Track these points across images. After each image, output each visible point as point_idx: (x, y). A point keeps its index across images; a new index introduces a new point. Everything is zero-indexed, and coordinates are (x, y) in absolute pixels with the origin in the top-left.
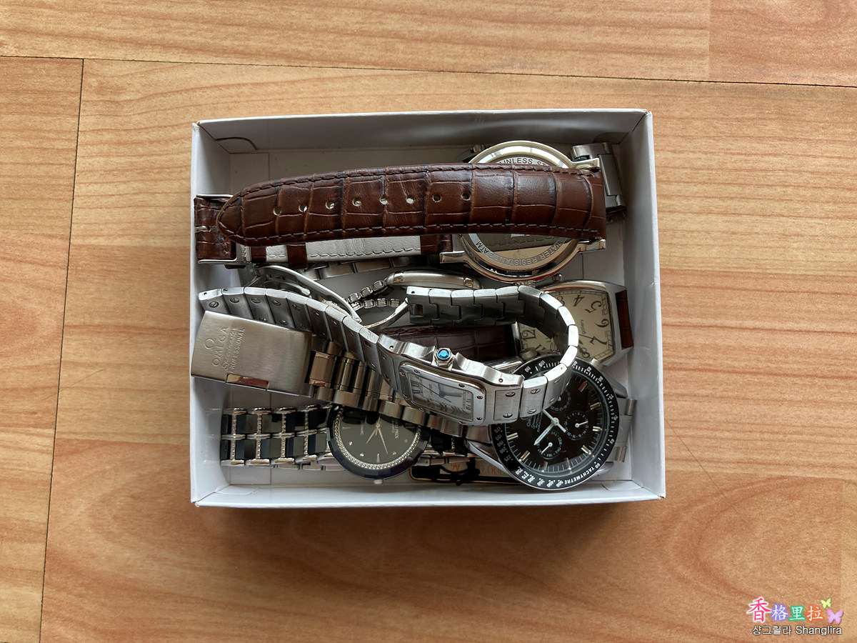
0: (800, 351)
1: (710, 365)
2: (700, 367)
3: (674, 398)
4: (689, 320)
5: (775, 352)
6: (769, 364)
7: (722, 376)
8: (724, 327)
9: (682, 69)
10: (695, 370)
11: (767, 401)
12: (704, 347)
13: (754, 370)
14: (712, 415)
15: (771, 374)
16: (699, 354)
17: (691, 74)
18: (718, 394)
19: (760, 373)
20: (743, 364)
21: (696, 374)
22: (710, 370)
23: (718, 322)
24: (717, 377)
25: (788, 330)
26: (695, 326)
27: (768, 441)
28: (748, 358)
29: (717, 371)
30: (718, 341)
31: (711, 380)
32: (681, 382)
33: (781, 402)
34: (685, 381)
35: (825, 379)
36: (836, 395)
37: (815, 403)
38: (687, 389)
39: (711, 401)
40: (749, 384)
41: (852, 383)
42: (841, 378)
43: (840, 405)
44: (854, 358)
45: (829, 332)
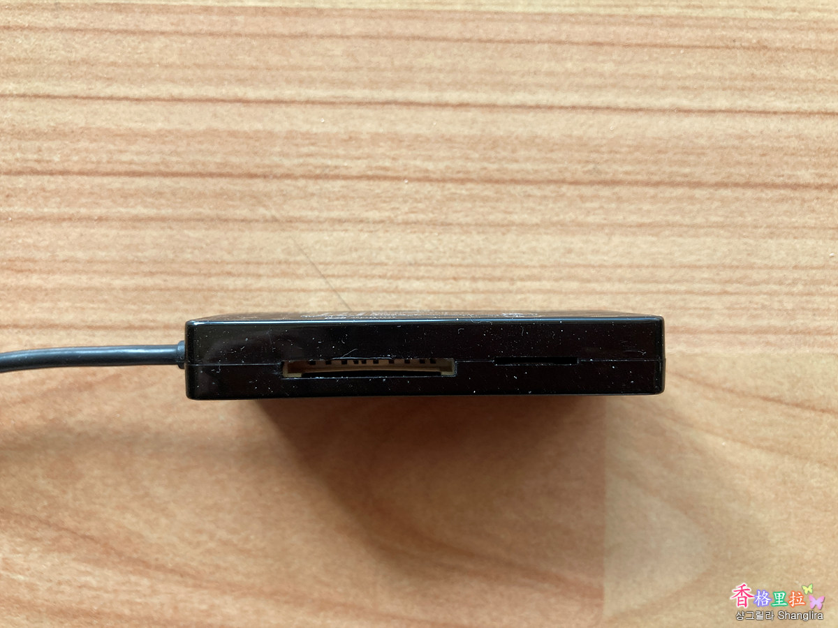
0: (537, 140)
1: (386, 169)
2: (370, 173)
3: (326, 226)
5: (495, 144)
6: (486, 164)
7: (406, 187)
8: (408, 104)
10: (360, 178)
11: (482, 226)
12: (375, 139)
13: (461, 176)
14: (391, 254)
15: (490, 181)
16: (367, 150)
18: (400, 218)
19: (471, 180)
20: (442, 166)
21: (363, 185)
22: (385, 178)
23: (400, 95)
24: (399, 189)
25: (517, 106)
26: (359, 104)
27: (483, 292)
28: (449, 154)
30: (401, 128)
31: (389, 194)
32: (338, 199)
33: (506, 227)
34: (344, 197)
35: (578, 187)
36: (596, 212)
37: (562, 227)
38: (348, 210)
39: (388, 229)
40: (452, 198)
41: (623, 191)
42: (605, 183)
43: (603, 229)
44: (624, 150)
45: (584, 108)
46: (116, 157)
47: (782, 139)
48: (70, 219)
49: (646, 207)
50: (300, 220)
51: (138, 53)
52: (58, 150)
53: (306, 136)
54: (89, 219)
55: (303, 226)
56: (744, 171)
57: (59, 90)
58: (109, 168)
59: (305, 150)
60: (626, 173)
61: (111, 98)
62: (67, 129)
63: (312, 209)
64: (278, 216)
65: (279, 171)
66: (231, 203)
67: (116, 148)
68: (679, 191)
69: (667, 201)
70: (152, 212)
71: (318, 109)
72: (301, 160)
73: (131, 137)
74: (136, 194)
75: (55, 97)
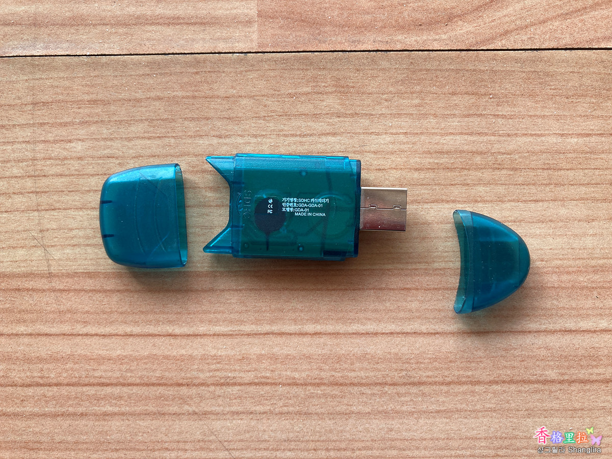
0: (367, 356)
1: (267, 378)
2: (256, 381)
3: (228, 416)
4: (242, 328)
5: (339, 359)
6: (334, 373)
7: (280, 389)
8: (281, 334)
9: (225, 40)
10: (250, 384)
11: (332, 415)
12: (260, 358)
13: (317, 381)
14: (272, 434)
15: (336, 384)
16: (254, 366)
17: (237, 45)
18: (277, 410)
19: (324, 384)
20: (304, 375)
21: (252, 389)
22: (267, 384)
23: (275, 328)
24: (276, 391)
25: (353, 334)
26: (248, 335)
28: (309, 367)
29: (275, 384)
30: (276, 350)
31: (269, 395)
32: (235, 399)
33: (348, 414)
34: (240, 397)
35: (395, 387)
36: (408, 404)
37: (386, 414)
38: (242, 406)
39: (269, 417)
40: (311, 396)
41: (426, 389)
42: (413, 384)
43: (413, 415)
44: (426, 361)
45: (398, 333)
46: (91, 373)
47: (534, 350)
48: (62, 415)
49: (442, 399)
50: (211, 413)
51: (102, 305)
52: (53, 369)
53: (214, 357)
54: (74, 414)
55: (213, 417)
56: (509, 372)
57: (54, 330)
58: (87, 381)
59: (213, 367)
60: (428, 377)
61: (86, 335)
62: (59, 356)
63: (219, 406)
64: (197, 410)
65: (196, 381)
66: (166, 403)
67: (90, 367)
68: (465, 388)
69: (456, 395)
70: (116, 409)
71: (222, 339)
72: (211, 374)
73: (101, 360)
74: (104, 398)
75: (51, 335)
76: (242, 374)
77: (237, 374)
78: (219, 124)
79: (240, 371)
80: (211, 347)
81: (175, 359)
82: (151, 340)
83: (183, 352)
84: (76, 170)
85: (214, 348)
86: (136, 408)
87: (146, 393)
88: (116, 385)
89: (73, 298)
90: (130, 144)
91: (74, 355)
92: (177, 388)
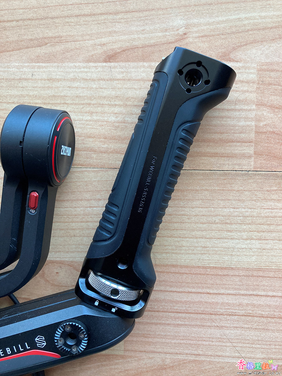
76: (239, 311)
77: (237, 311)
78: (234, 202)
79: (238, 310)
80: (226, 299)
81: (210, 303)
82: (200, 295)
83: (214, 300)
84: (168, 220)
85: (227, 300)
86: (192, 323)
87: (197, 317)
88: (183, 313)
89: (166, 276)
90: (193, 210)
91: (165, 299)
92: (210, 315)
